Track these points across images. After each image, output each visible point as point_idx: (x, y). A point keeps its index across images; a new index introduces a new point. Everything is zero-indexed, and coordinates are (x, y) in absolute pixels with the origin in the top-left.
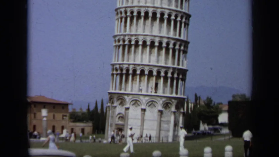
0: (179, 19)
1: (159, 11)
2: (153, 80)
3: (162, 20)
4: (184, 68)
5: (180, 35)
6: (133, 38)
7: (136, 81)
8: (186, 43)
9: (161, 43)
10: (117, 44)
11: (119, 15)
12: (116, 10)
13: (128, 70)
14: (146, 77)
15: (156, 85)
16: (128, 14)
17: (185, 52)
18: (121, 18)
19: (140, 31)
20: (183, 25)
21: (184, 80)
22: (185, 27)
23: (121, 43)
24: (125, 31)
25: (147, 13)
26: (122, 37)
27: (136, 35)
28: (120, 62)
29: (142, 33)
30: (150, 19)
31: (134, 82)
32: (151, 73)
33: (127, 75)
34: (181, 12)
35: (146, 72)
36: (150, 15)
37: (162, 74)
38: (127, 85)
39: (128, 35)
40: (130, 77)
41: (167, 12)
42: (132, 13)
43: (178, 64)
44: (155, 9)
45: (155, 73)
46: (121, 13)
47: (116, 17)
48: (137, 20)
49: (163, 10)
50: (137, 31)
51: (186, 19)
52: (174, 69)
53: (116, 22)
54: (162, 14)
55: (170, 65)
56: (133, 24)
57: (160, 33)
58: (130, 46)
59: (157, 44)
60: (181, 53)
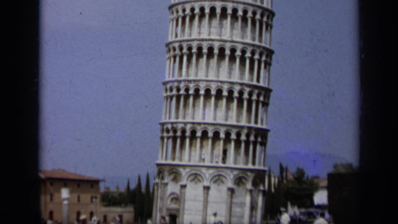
0: (257, 57)
1: (228, 46)
2: (220, 146)
3: (232, 58)
4: (264, 127)
5: (258, 80)
6: (192, 86)
7: (196, 146)
8: (267, 92)
9: (231, 92)
10: (169, 93)
11: (172, 53)
12: (167, 45)
13: (184, 131)
14: (210, 142)
15: (225, 152)
16: (185, 51)
17: (266, 104)
18: (175, 57)
19: (201, 76)
20: (263, 65)
21: (263, 144)
22: (265, 67)
23: (174, 92)
24: (180, 75)
25: (211, 49)
26: (176, 84)
27: (195, 81)
28: (173, 120)
29: (204, 78)
30: (216, 57)
31: (193, 148)
32: (216, 135)
33: (183, 138)
34: (259, 47)
35: (210, 134)
36: (216, 51)
37: (233, 136)
38: (183, 152)
39: (185, 81)
40: (188, 141)
41: (239, 47)
42: (190, 49)
43: (256, 122)
44: (222, 43)
45: (222, 135)
46: (174, 49)
47: (167, 56)
48: (197, 60)
49: (235, 44)
50: (196, 74)
51: (267, 57)
52: (250, 128)
53: (168, 62)
54: (233, 50)
55: (243, 122)
56: (192, 66)
57: (230, 77)
58: (187, 97)
59: (225, 93)
60: (260, 106)
